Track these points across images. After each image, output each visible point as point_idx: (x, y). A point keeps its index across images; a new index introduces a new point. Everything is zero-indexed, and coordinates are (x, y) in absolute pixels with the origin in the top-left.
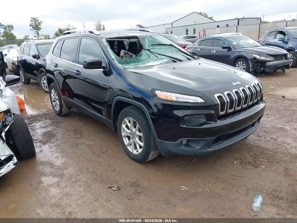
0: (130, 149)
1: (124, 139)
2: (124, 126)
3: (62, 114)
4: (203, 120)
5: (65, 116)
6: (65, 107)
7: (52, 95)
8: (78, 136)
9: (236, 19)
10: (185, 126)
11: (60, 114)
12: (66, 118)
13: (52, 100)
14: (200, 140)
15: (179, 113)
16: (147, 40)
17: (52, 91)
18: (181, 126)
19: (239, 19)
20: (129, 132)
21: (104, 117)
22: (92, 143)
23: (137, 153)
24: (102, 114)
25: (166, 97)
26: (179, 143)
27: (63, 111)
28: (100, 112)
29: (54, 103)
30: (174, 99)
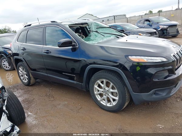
0: (104, 103)
1: (96, 96)
2: (96, 86)
3: (30, 84)
4: (167, 74)
5: (32, 85)
6: (32, 79)
7: (20, 71)
8: (52, 99)
9: (113, 16)
10: (157, 80)
11: (29, 84)
12: (34, 87)
13: (20, 75)
14: (166, 89)
15: (151, 71)
16: (93, 25)
17: (20, 68)
18: (154, 80)
19: (114, 16)
20: (102, 90)
21: (75, 82)
22: (66, 103)
23: (111, 105)
24: (73, 80)
25: (139, 60)
26: (152, 93)
27: (31, 82)
28: (72, 78)
29: (22, 78)
30: (146, 60)
